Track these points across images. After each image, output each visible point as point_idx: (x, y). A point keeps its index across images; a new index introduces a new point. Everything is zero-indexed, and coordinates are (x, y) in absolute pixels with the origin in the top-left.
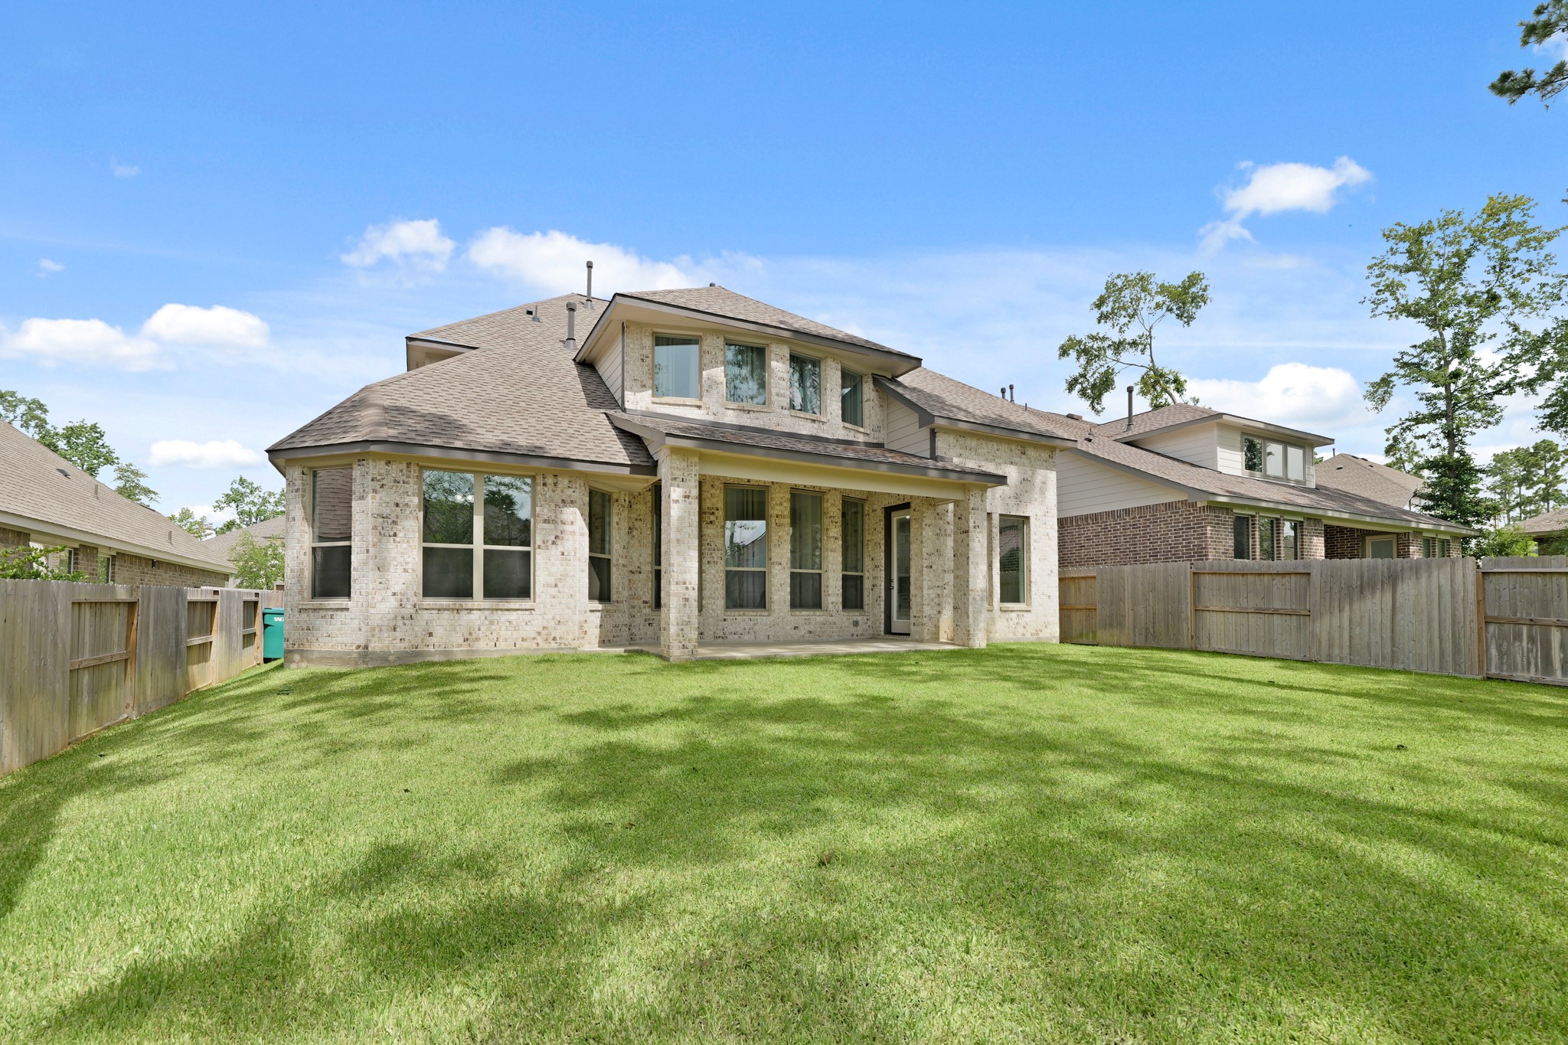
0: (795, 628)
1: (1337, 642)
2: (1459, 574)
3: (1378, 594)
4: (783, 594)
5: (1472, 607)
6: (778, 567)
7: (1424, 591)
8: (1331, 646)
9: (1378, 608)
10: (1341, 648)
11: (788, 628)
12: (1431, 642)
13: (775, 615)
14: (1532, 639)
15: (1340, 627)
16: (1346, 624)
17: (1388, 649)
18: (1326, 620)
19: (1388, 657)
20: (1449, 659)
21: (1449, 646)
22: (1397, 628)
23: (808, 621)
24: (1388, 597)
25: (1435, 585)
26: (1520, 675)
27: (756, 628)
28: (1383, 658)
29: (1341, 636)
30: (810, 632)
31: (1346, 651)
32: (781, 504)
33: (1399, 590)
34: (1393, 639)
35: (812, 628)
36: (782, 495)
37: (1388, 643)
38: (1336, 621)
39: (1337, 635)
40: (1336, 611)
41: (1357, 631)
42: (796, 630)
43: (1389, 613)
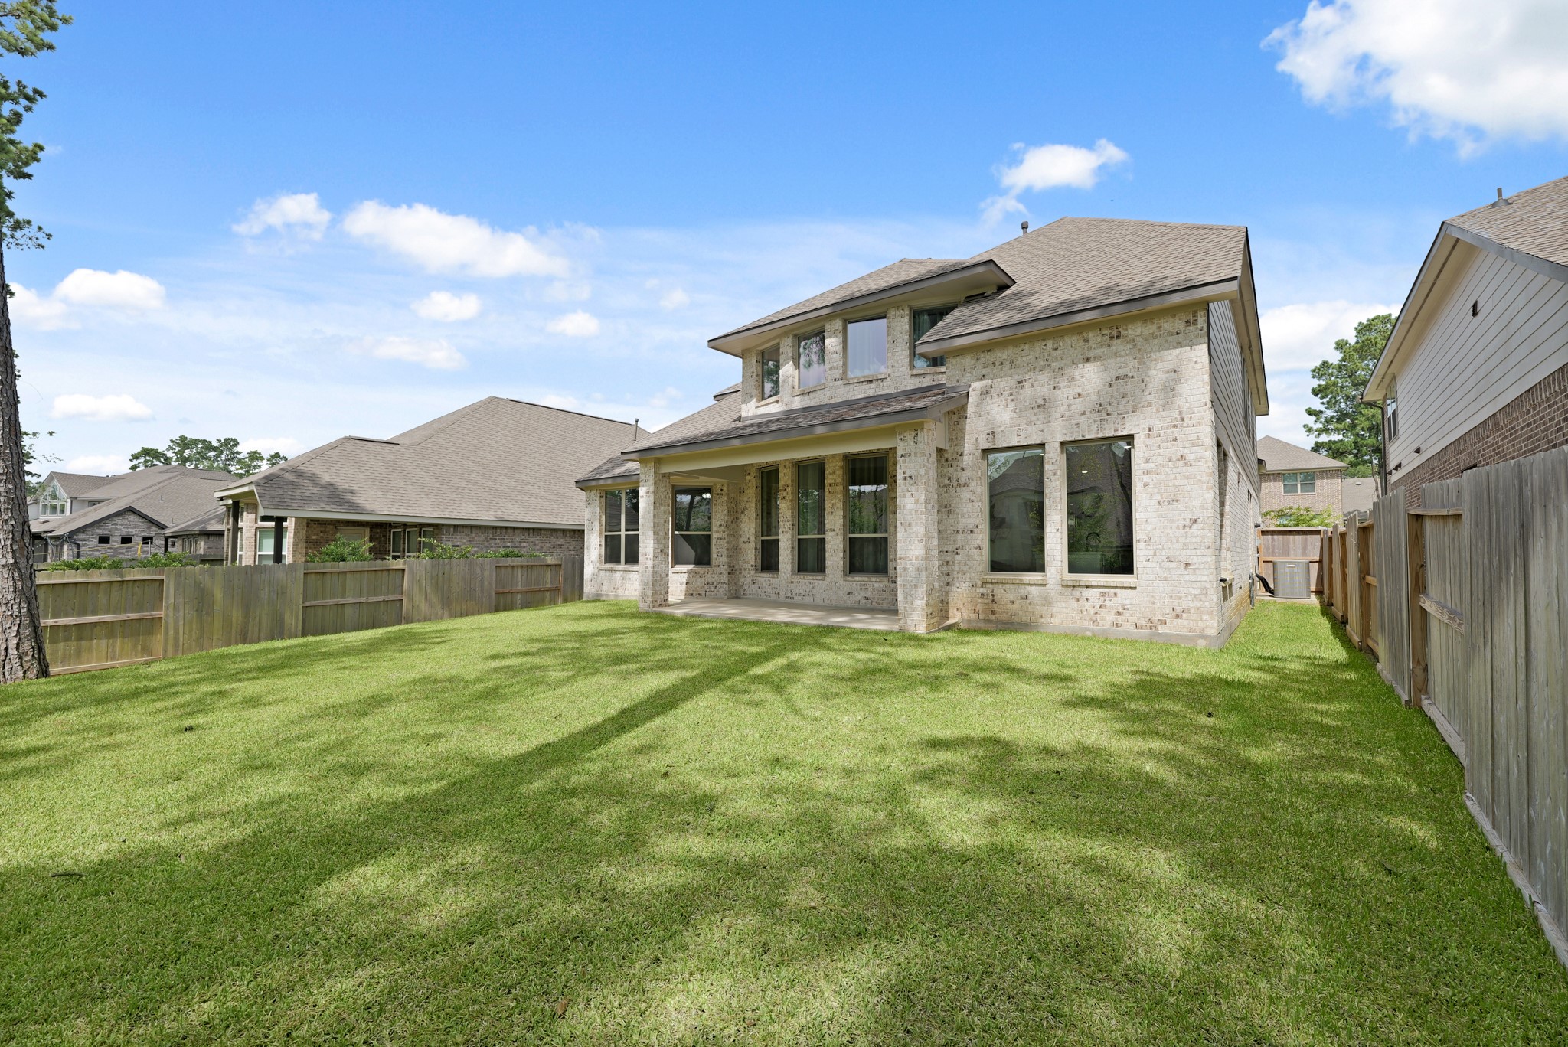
0: (849, 593)
4: (836, 559)
6: (831, 534)
11: (841, 593)
13: (828, 579)
23: (864, 587)
27: (814, 591)
30: (867, 599)
32: (834, 472)
35: (868, 594)
36: (834, 464)
42: (850, 595)
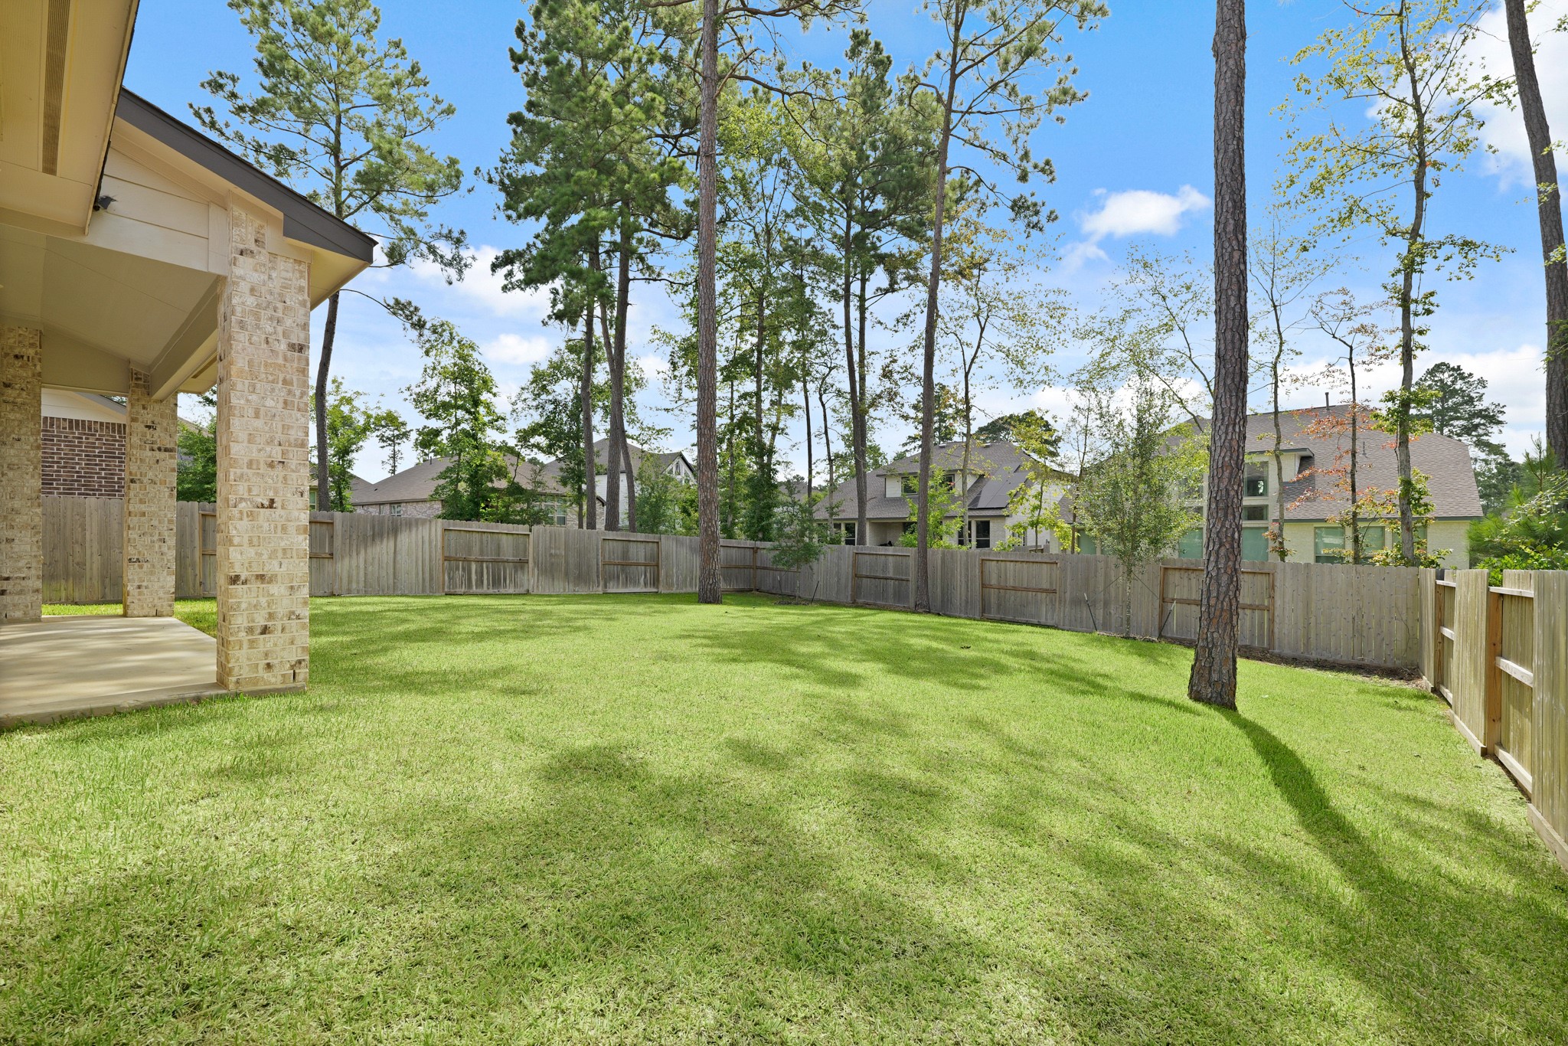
1: (355, 578)
2: (433, 529)
3: (385, 540)
5: (440, 551)
7: (414, 541)
8: (350, 582)
9: (384, 551)
10: (358, 582)
12: (417, 574)
14: (463, 569)
15: (358, 567)
16: (362, 566)
17: (391, 581)
18: (346, 560)
19: (391, 586)
20: (427, 584)
21: (427, 575)
22: (398, 566)
24: (391, 544)
25: (420, 536)
26: (458, 590)
28: (388, 588)
29: (358, 574)
31: (362, 584)
33: (399, 539)
34: (394, 573)
37: (392, 577)
38: (354, 562)
39: (354, 573)
40: (354, 554)
41: (370, 569)
43: (392, 555)
